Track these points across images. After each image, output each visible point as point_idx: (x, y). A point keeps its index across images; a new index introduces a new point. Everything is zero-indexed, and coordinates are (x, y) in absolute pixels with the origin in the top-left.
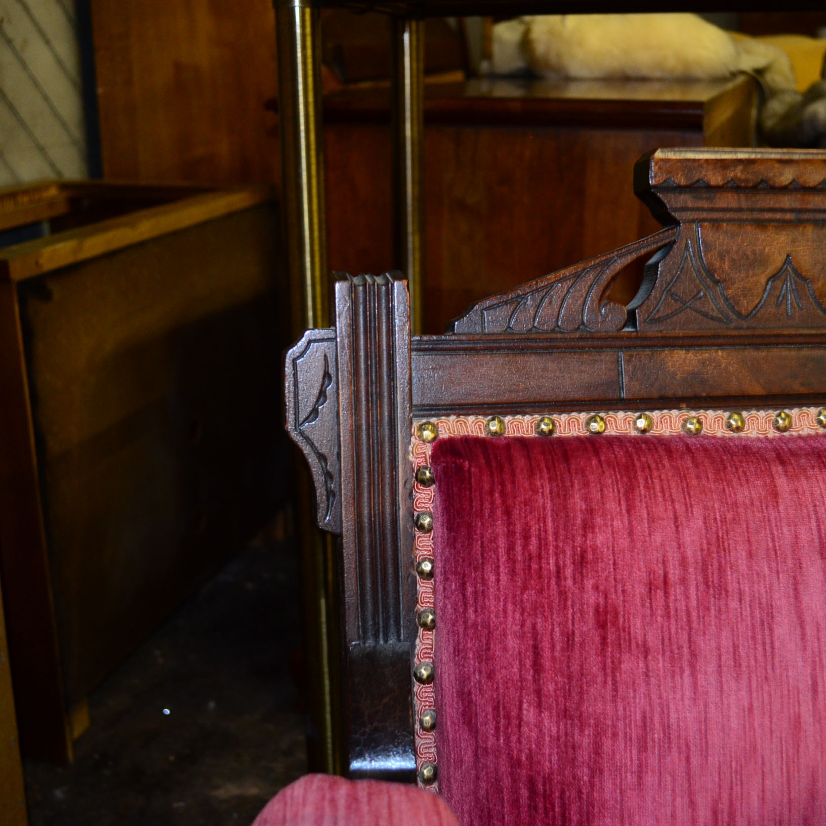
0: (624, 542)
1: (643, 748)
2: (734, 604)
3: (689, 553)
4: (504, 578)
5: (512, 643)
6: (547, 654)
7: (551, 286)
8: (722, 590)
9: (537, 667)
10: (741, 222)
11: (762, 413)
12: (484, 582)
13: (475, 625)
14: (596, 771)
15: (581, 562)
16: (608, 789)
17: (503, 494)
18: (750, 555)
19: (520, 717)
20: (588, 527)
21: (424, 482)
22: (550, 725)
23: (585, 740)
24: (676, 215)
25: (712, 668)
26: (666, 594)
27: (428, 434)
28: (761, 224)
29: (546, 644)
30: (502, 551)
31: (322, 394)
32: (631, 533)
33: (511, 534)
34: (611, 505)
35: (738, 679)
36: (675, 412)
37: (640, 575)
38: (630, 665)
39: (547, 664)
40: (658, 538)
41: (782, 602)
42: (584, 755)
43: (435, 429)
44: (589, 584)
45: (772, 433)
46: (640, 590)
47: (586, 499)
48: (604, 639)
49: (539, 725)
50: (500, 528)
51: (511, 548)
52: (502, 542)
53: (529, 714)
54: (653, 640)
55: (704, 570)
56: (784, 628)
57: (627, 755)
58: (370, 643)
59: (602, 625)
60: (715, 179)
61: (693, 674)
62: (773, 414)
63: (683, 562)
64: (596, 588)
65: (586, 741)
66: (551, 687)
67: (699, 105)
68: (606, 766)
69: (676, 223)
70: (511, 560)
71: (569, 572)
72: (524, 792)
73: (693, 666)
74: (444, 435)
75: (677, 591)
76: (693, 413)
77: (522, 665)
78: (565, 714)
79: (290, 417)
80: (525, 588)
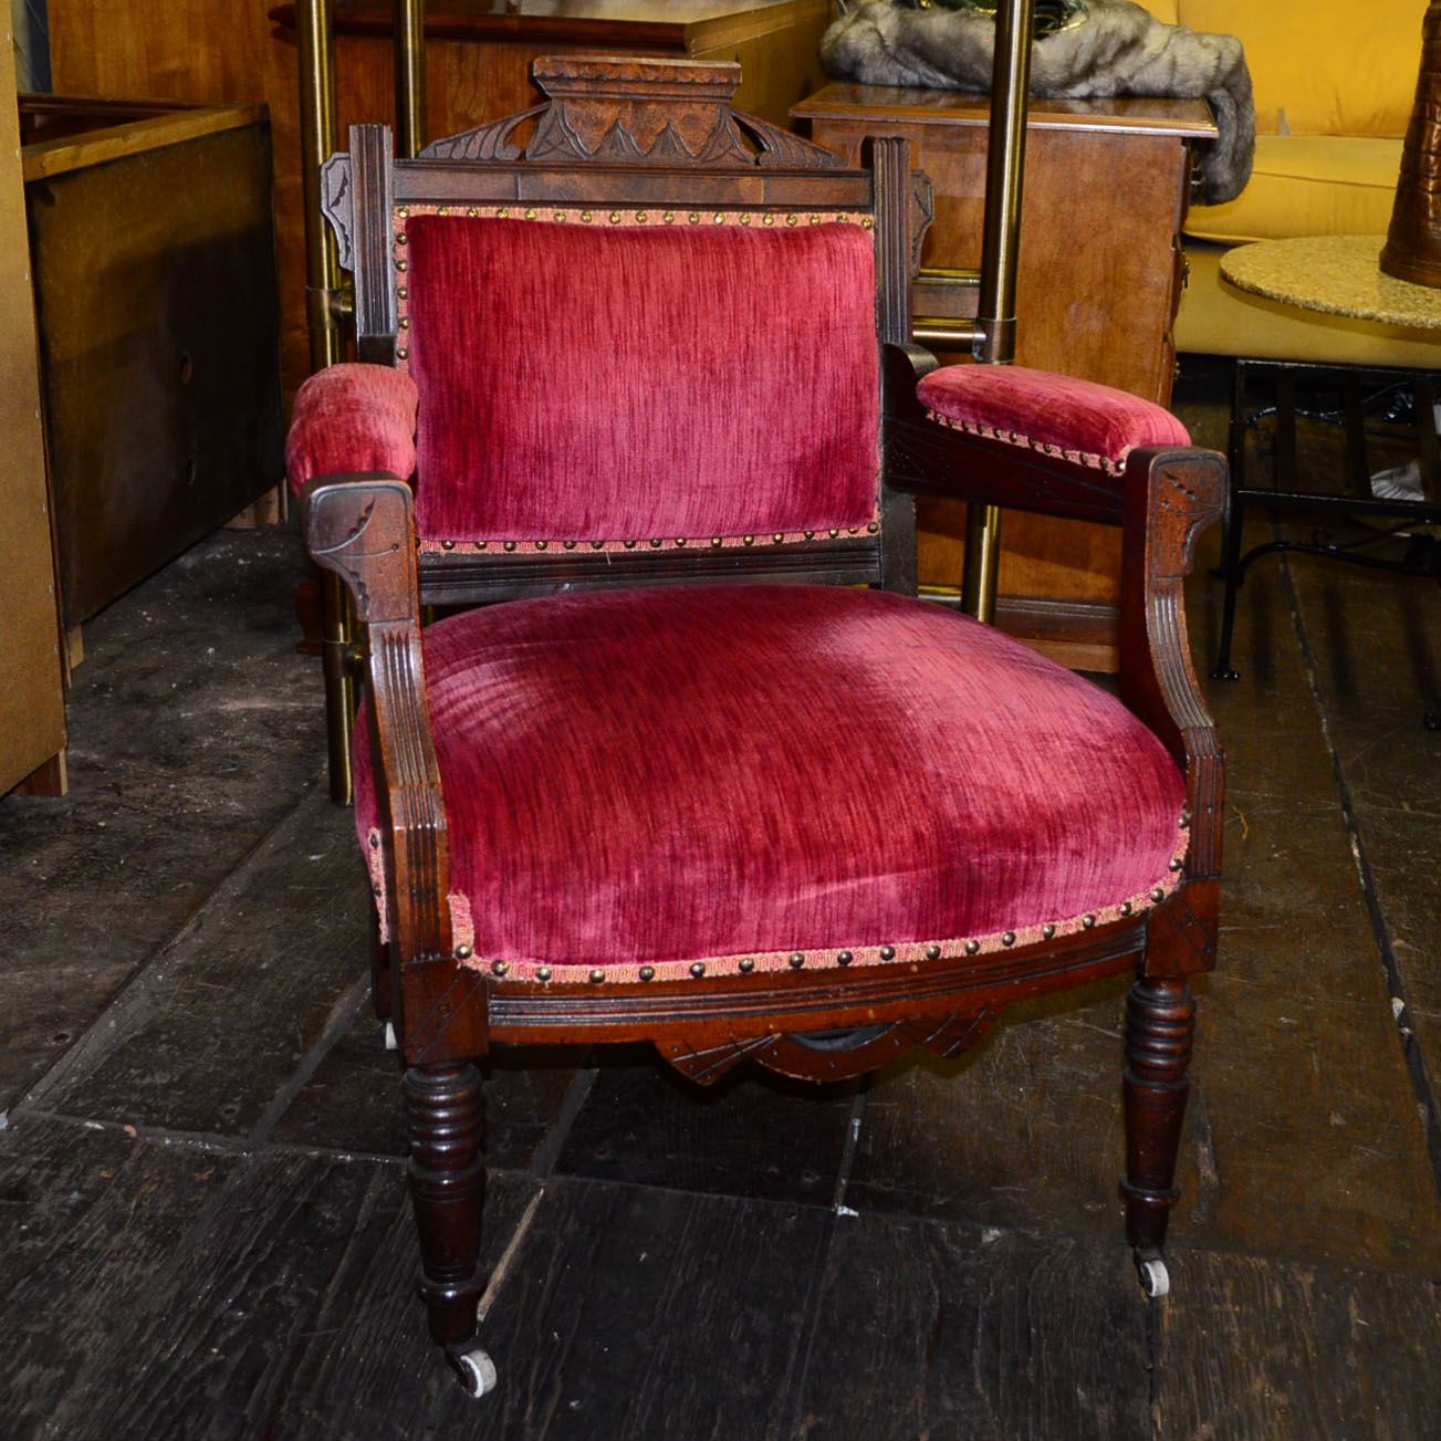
0: (510, 268)
1: (519, 377)
2: (571, 305)
3: (547, 277)
4: (444, 286)
5: (448, 321)
6: (467, 326)
7: (475, 133)
8: (565, 296)
9: (462, 333)
10: (587, 100)
11: (602, 212)
12: (433, 288)
13: (429, 313)
14: (494, 388)
15: (485, 278)
16: (500, 400)
17: (443, 242)
18: (582, 281)
19: (453, 360)
20: (490, 259)
21: (400, 242)
22: (470, 364)
23: (488, 371)
24: (550, 95)
25: (558, 339)
26: (533, 298)
27: (403, 215)
28: (601, 101)
29: (466, 322)
30: (442, 271)
31: (342, 193)
32: (514, 264)
33: (447, 263)
34: (504, 250)
35: (573, 344)
36: (549, 210)
37: (518, 285)
38: (512, 333)
39: (467, 329)
40: (529, 267)
41: (599, 305)
42: (487, 380)
43: (408, 211)
44: (491, 288)
45: (608, 224)
46: (518, 295)
47: (490, 245)
48: (498, 319)
49: (463, 364)
50: (441, 259)
51: (447, 270)
52: (442, 266)
53: (458, 359)
54: (525, 321)
55: (555, 287)
56: (600, 319)
57: (511, 380)
58: (371, 334)
59: (497, 311)
60: (573, 73)
61: (548, 341)
62: (609, 213)
63: (543, 282)
64: (494, 292)
65: (488, 373)
66: (469, 343)
67: (681, 27)
68: (500, 386)
69: (548, 99)
70: (448, 275)
71: (479, 282)
72: (455, 401)
73: (547, 335)
74: (412, 215)
75: (539, 296)
76: (560, 211)
77: (453, 333)
78: (477, 357)
79: (324, 202)
80: (455, 291)
